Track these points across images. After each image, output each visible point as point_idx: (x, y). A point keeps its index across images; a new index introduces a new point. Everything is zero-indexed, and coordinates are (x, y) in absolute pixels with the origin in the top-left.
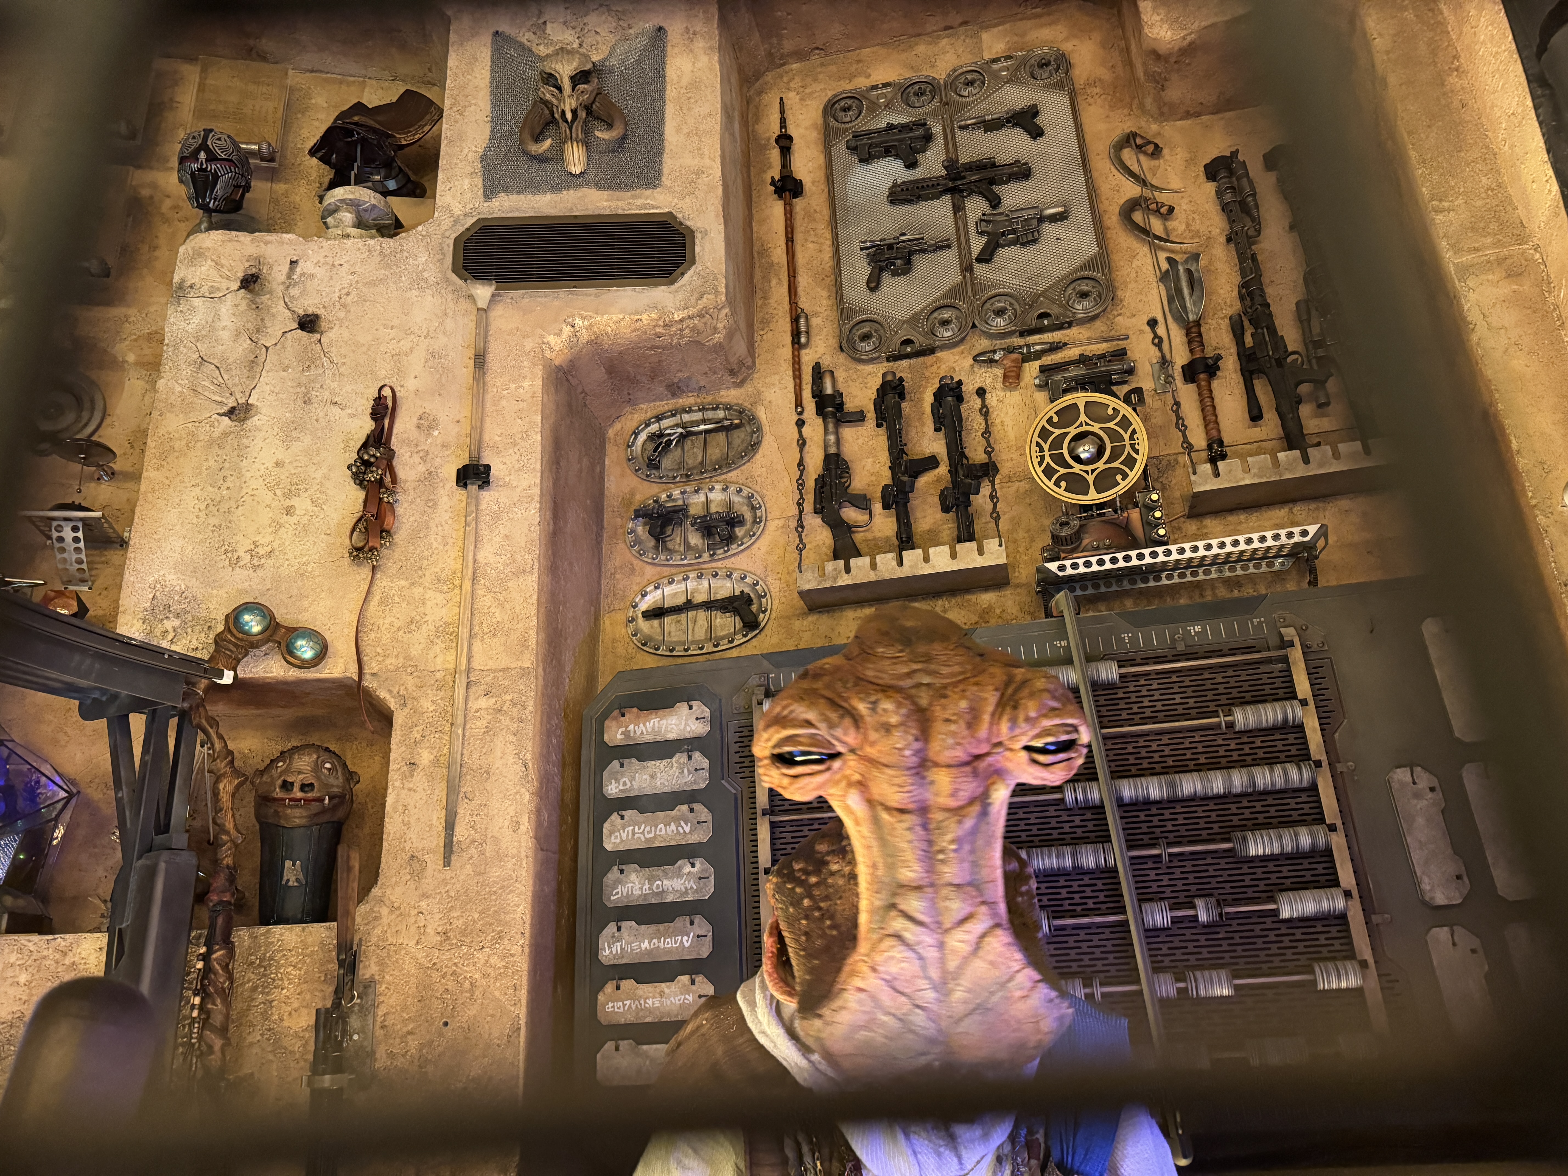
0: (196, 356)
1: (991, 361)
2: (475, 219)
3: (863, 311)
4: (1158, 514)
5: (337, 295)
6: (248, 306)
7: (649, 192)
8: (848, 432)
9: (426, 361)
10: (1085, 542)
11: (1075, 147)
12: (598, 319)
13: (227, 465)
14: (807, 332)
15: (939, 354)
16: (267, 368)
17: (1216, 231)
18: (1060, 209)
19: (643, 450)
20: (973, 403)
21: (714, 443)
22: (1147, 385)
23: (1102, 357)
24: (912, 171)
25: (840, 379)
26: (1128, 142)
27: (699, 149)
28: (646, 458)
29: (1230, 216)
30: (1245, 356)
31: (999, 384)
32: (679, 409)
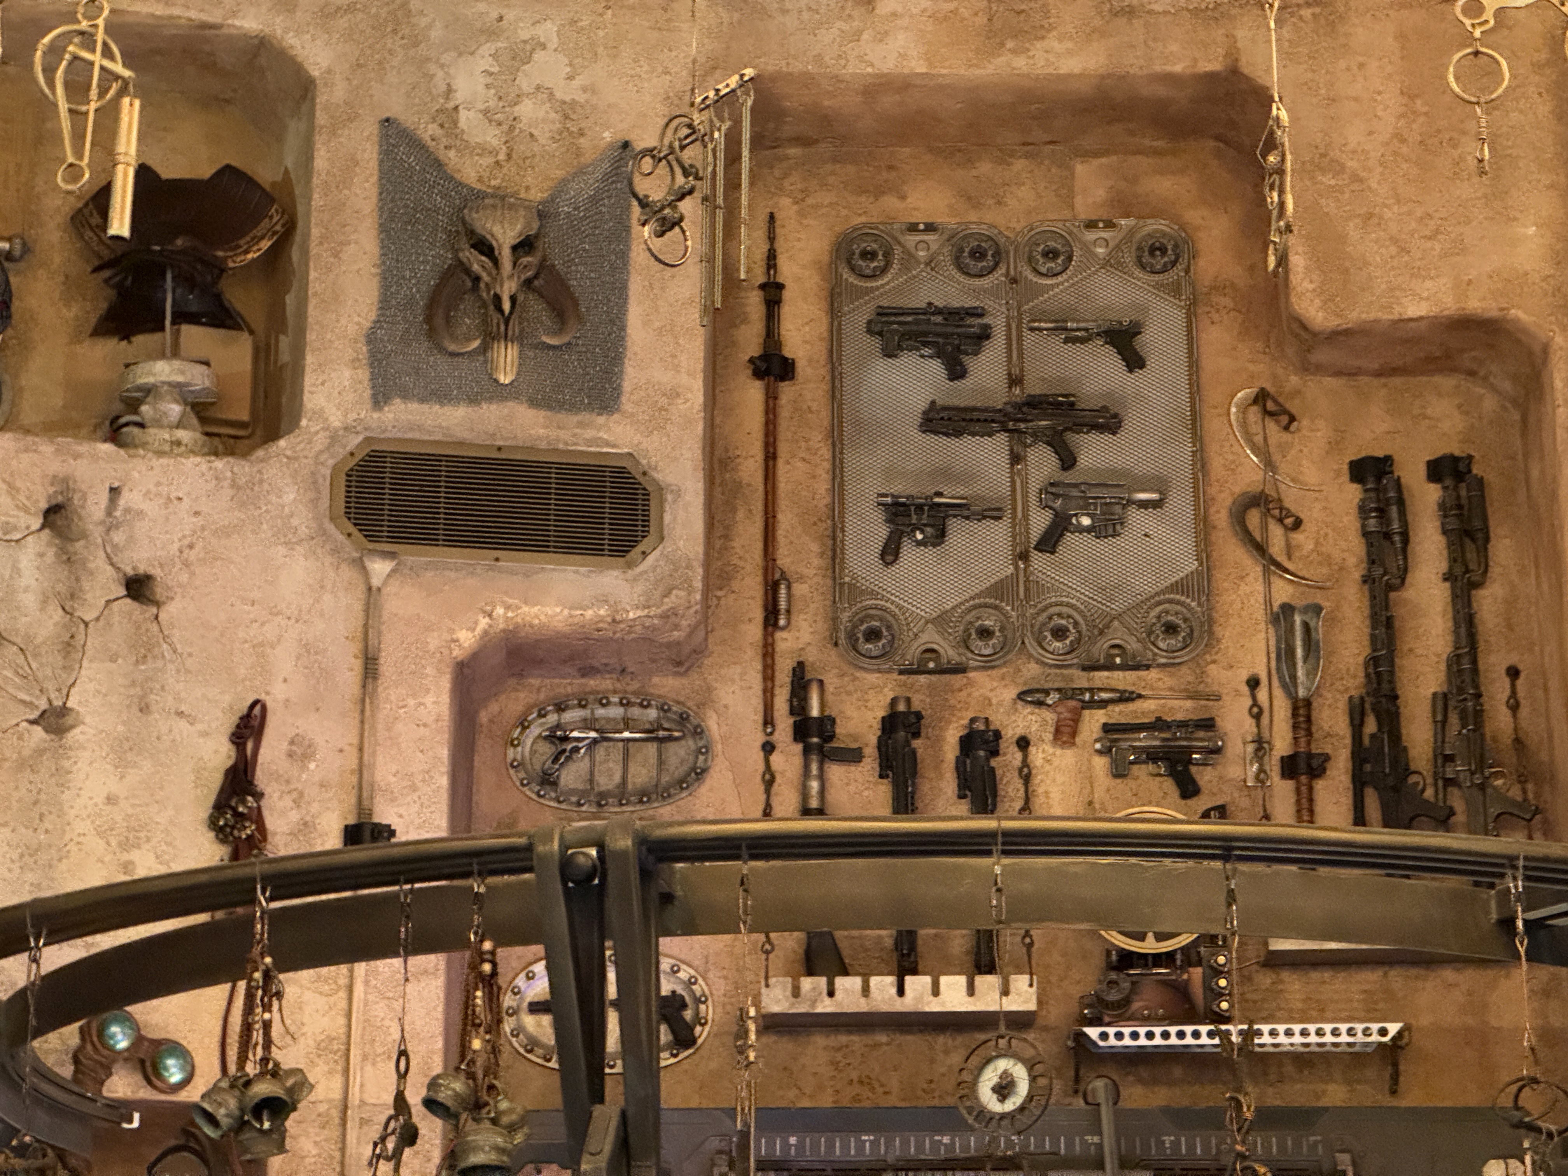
1: (1040, 704)
2: (360, 438)
3: (873, 594)
4: (1223, 983)
5: (176, 546)
6: (57, 555)
7: (601, 420)
8: (836, 772)
9: (298, 658)
10: (1136, 1005)
11: (1185, 397)
12: (525, 609)
13: (43, 797)
14: (788, 611)
15: (971, 675)
16: (89, 654)
17: (1352, 561)
18: (1154, 496)
19: (533, 752)
20: (1012, 757)
21: (639, 757)
22: (1234, 772)
23: (1182, 724)
24: (957, 384)
25: (830, 688)
26: (1255, 401)
27: (674, 356)
28: (538, 767)
29: (1370, 545)
30: (1359, 756)
31: (1049, 736)
32: (591, 698)
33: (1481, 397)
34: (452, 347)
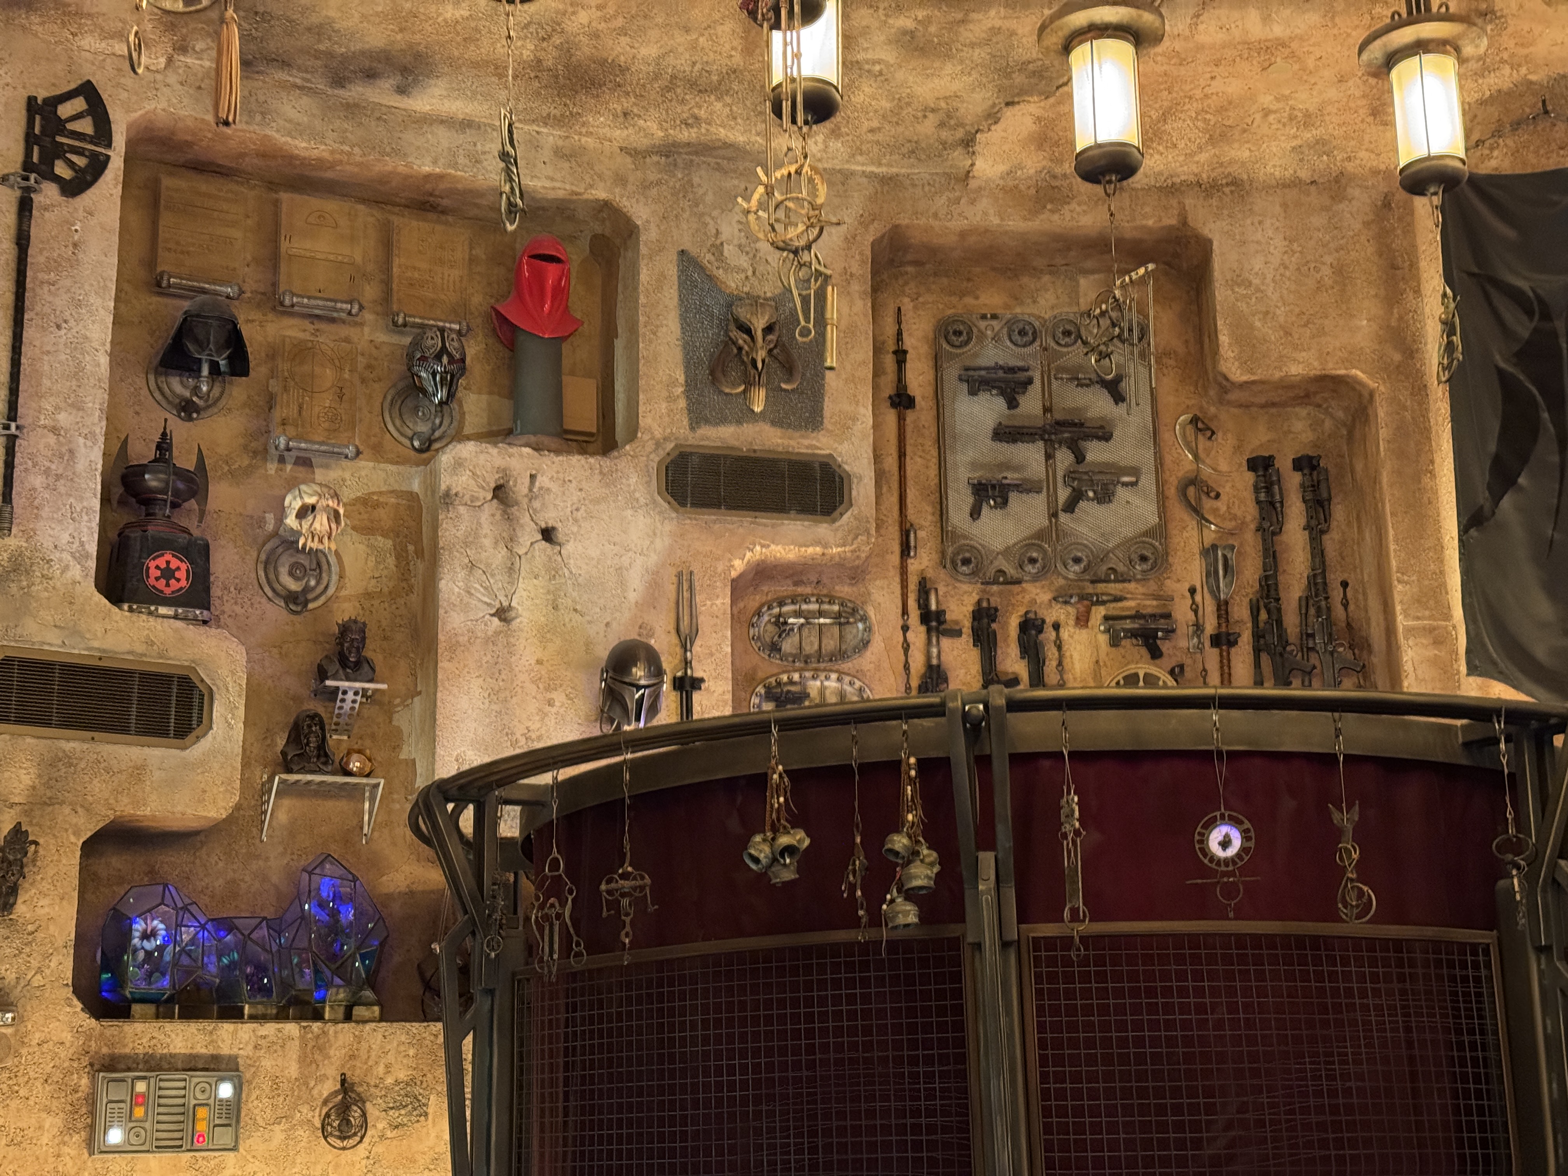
0: (467, 561)
1: (1066, 603)
2: (672, 445)
3: (965, 537)
5: (569, 509)
6: (502, 515)
7: (813, 434)
8: (946, 642)
9: (642, 576)
11: (1150, 419)
12: (773, 549)
13: (500, 660)
14: (915, 547)
15: (1024, 585)
16: (522, 575)
17: (1249, 518)
18: (1133, 479)
19: (765, 631)
20: (1049, 634)
21: (829, 634)
22: (1183, 643)
23: (1153, 616)
24: (1013, 412)
25: (940, 593)
26: (1191, 422)
27: (855, 396)
28: (768, 640)
29: (1261, 509)
30: (1257, 635)
31: (1072, 622)
32: (799, 598)
33: (1323, 421)
34: (727, 390)
